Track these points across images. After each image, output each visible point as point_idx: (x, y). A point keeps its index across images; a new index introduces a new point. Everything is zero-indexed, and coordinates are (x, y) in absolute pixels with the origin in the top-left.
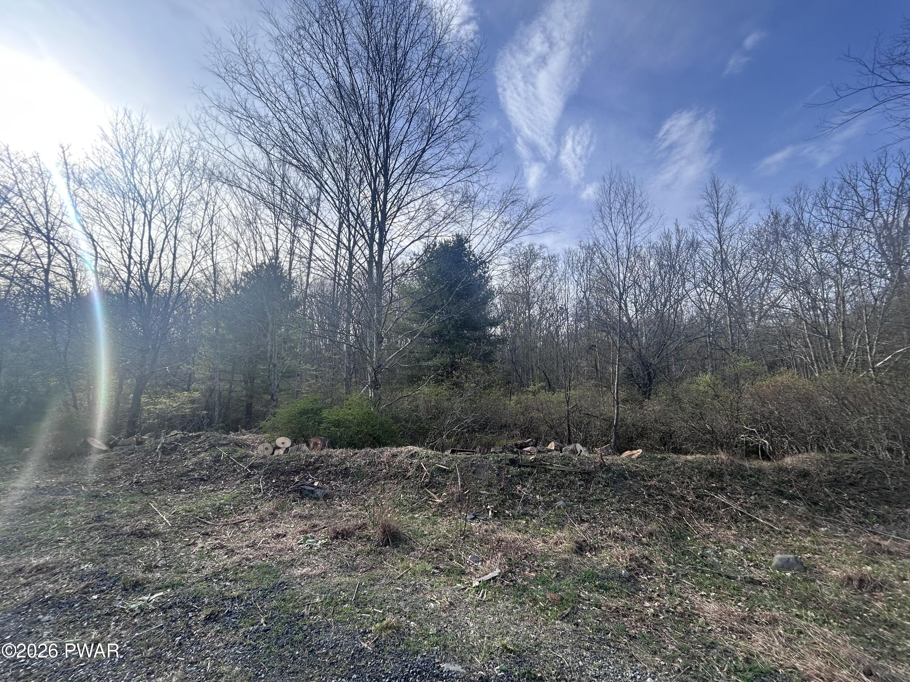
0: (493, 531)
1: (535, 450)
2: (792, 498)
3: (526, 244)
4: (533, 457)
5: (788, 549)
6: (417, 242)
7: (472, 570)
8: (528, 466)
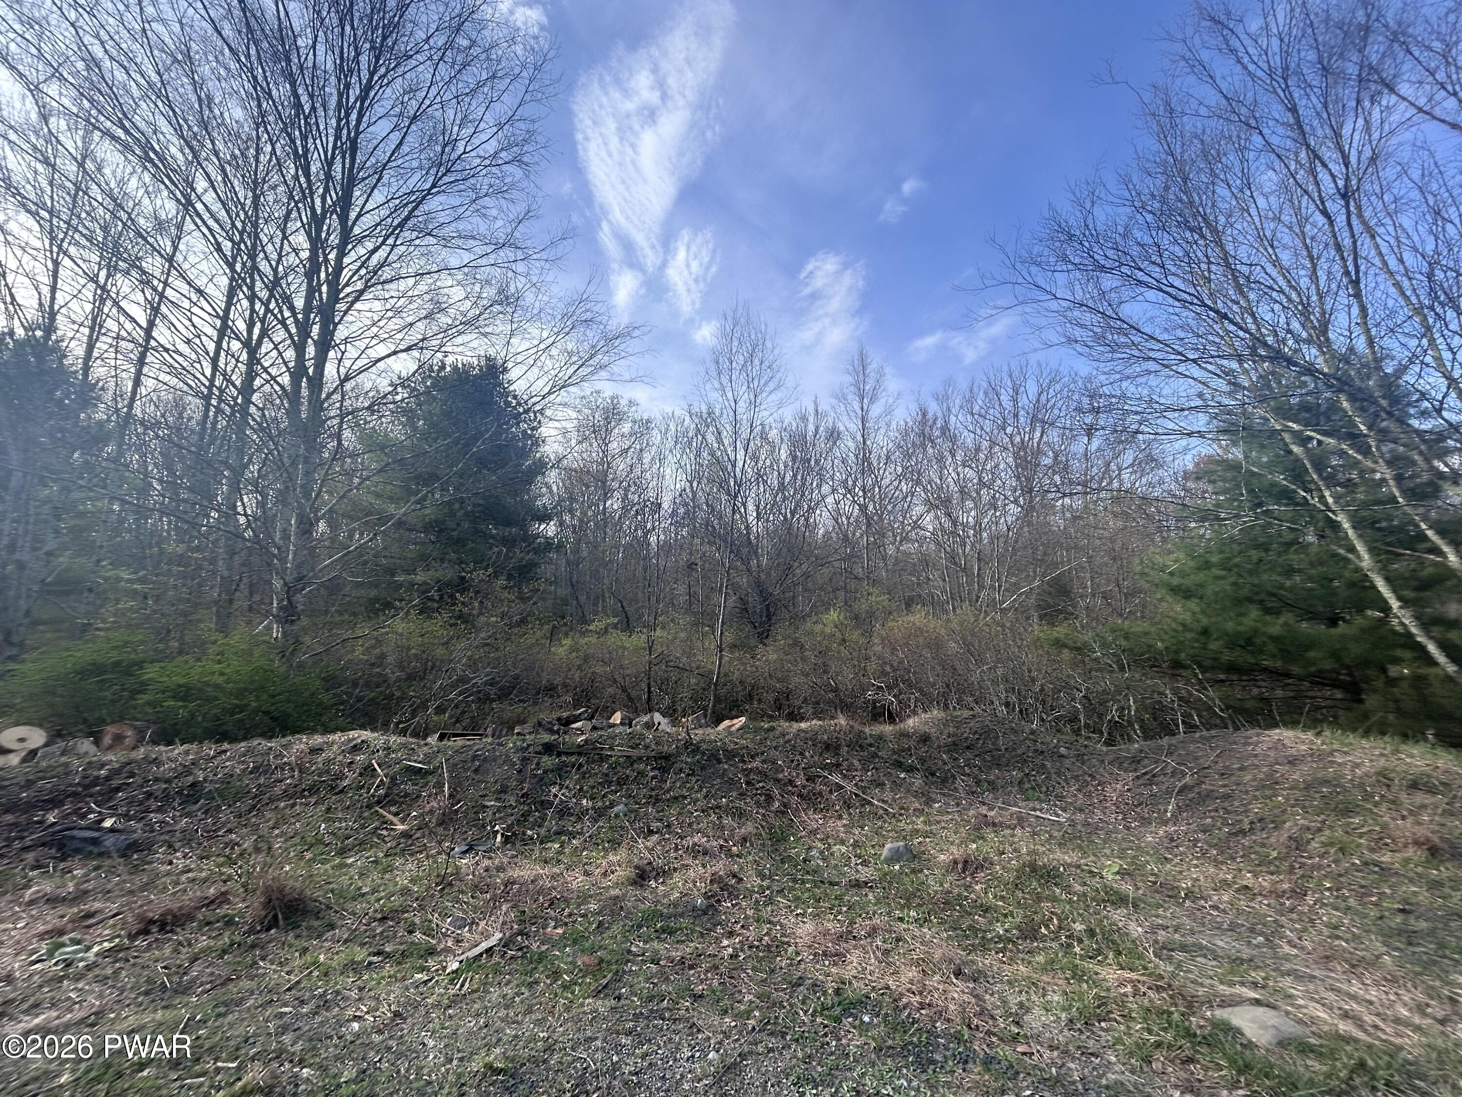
0: (500, 869)
1: (589, 725)
2: (910, 769)
3: (607, 394)
4: (583, 737)
5: (901, 835)
6: (403, 355)
7: (450, 944)
8: (572, 754)
